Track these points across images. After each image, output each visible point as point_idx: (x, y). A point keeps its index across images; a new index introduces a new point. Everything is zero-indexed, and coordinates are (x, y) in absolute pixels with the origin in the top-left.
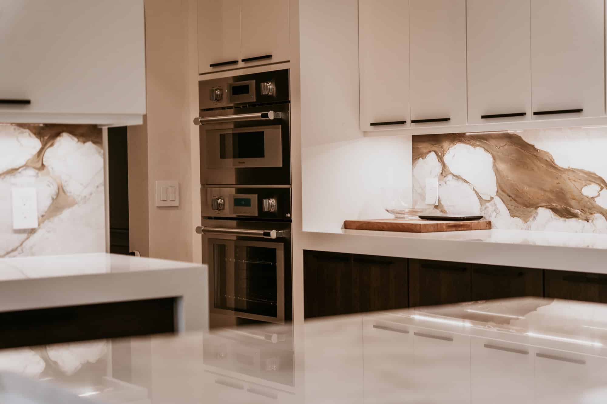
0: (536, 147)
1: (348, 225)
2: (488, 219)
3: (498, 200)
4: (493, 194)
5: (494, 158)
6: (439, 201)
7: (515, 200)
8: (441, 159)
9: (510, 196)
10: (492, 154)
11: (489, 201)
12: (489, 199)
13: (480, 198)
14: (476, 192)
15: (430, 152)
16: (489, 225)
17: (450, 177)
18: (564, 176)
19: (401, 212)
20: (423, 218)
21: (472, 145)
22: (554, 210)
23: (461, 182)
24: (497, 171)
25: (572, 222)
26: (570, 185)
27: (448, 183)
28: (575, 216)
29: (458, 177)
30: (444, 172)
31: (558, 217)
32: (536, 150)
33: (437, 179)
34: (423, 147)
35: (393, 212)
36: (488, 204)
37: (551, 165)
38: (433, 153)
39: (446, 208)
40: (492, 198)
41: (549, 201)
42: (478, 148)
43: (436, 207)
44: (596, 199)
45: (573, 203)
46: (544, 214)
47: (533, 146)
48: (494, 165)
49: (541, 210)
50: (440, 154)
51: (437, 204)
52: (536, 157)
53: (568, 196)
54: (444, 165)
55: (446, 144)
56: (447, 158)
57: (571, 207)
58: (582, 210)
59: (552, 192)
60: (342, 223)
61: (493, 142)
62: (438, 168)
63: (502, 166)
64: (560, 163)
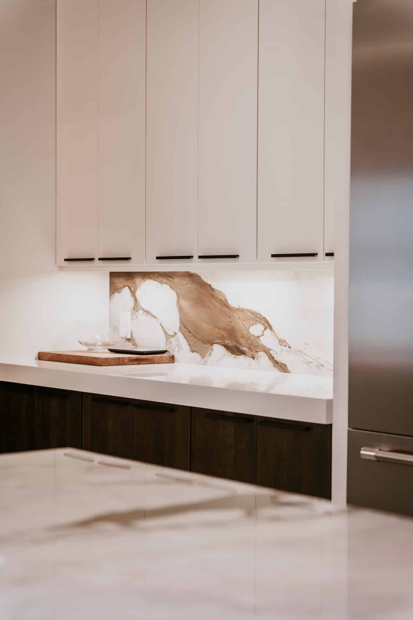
0: (213, 286)
1: (41, 357)
2: (172, 353)
3: (180, 336)
4: (177, 330)
5: (178, 296)
6: (132, 334)
7: (195, 337)
8: (133, 293)
9: (190, 332)
10: (176, 291)
11: (173, 336)
12: (173, 334)
13: (166, 333)
14: (162, 327)
15: (124, 287)
16: (172, 359)
17: (141, 312)
18: (236, 315)
19: (94, 345)
20: (112, 351)
21: (160, 282)
22: (227, 347)
23: (149, 317)
24: (180, 309)
25: (241, 358)
26: (240, 324)
27: (139, 317)
28: (243, 353)
29: (147, 312)
30: (136, 307)
31: (229, 354)
32: (212, 289)
33: (129, 314)
34: (119, 282)
35: (86, 344)
36: (172, 339)
37: (225, 305)
38: (127, 288)
39: (137, 342)
40: (176, 334)
41: (223, 338)
42: (164, 285)
43: (129, 340)
44: (261, 338)
45: (242, 341)
46: (218, 350)
47: (210, 286)
48: (178, 302)
49: (215, 346)
50: (133, 289)
51: (129, 337)
52: (213, 296)
53: (239, 334)
54: (136, 300)
55: (138, 280)
56: (138, 294)
57: (240, 344)
58: (250, 348)
59: (225, 329)
60: (36, 355)
61: (176, 280)
62: (131, 304)
63: (185, 304)
64: (232, 303)
